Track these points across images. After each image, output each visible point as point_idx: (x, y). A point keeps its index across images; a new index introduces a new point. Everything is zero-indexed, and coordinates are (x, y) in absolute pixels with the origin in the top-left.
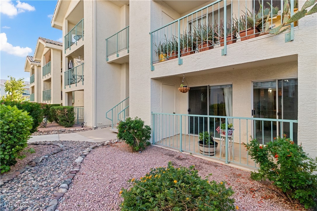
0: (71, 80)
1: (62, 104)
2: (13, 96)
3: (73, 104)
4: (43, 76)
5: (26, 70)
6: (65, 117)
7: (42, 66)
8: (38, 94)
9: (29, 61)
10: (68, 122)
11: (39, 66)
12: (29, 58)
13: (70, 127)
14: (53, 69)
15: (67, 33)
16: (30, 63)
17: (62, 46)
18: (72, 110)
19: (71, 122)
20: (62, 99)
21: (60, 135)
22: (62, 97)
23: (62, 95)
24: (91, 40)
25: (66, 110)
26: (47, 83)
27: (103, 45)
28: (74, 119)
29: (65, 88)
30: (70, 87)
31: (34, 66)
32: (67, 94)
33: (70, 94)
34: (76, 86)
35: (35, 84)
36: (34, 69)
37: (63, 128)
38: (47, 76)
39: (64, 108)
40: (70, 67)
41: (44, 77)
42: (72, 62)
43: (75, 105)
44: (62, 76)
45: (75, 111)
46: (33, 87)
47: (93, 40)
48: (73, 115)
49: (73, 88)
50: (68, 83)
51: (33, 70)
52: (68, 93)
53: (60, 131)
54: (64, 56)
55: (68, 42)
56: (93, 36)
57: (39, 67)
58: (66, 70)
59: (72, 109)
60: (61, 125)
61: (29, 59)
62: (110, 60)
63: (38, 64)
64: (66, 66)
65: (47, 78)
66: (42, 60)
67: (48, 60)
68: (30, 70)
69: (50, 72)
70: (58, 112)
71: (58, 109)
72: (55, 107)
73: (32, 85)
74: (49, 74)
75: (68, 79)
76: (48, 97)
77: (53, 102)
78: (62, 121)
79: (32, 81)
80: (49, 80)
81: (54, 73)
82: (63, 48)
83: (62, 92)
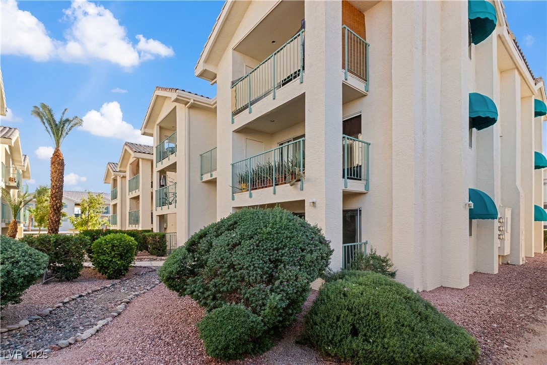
0: (164, 201)
1: (152, 229)
2: (90, 218)
3: (166, 229)
4: (129, 191)
5: (106, 181)
6: (157, 245)
7: (128, 179)
8: (122, 215)
9: (110, 169)
10: (159, 250)
11: (124, 177)
12: (110, 166)
13: (162, 256)
14: (142, 184)
15: (159, 144)
16: (113, 173)
17: (153, 154)
18: (163, 238)
19: (163, 250)
20: (152, 223)
21: (152, 262)
22: (152, 220)
23: (152, 218)
24: (184, 158)
25: (157, 237)
26: (134, 201)
27: (197, 161)
28: (166, 247)
29: (156, 210)
30: (162, 210)
31: (116, 177)
32: (158, 218)
33: (162, 218)
34: (169, 208)
35: (118, 201)
36: (117, 180)
37: (155, 257)
38: (134, 192)
39: (156, 235)
40: (162, 184)
41: (130, 193)
42: (165, 177)
43: (168, 231)
44: (152, 193)
45: (168, 238)
46: (115, 206)
47: (185, 158)
48: (165, 242)
49: (164, 210)
50: (160, 204)
51: (115, 180)
52: (160, 216)
53: (152, 259)
54: (156, 170)
55: (160, 152)
56: (185, 154)
57: (123, 179)
58: (157, 188)
59: (164, 236)
60: (152, 254)
61: (112, 168)
62: (204, 180)
63: (122, 174)
64: (157, 183)
65: (134, 194)
66: (128, 169)
67: (135, 172)
68: (111, 181)
69: (137, 188)
70: (150, 240)
71: (150, 236)
72: (147, 234)
73: (114, 202)
74: (137, 190)
75: (160, 199)
76: (135, 220)
77: (142, 227)
78: (153, 249)
79: (114, 197)
80: (137, 198)
81: (143, 189)
82: (154, 158)
83: (152, 213)
